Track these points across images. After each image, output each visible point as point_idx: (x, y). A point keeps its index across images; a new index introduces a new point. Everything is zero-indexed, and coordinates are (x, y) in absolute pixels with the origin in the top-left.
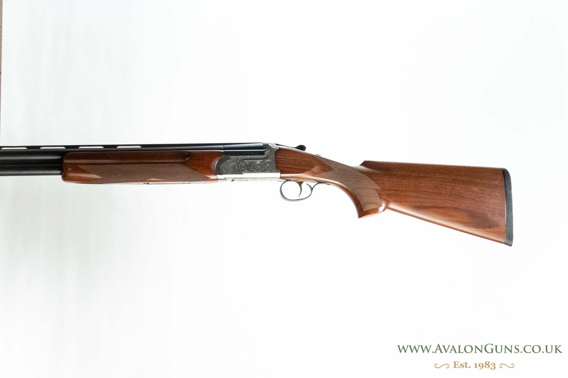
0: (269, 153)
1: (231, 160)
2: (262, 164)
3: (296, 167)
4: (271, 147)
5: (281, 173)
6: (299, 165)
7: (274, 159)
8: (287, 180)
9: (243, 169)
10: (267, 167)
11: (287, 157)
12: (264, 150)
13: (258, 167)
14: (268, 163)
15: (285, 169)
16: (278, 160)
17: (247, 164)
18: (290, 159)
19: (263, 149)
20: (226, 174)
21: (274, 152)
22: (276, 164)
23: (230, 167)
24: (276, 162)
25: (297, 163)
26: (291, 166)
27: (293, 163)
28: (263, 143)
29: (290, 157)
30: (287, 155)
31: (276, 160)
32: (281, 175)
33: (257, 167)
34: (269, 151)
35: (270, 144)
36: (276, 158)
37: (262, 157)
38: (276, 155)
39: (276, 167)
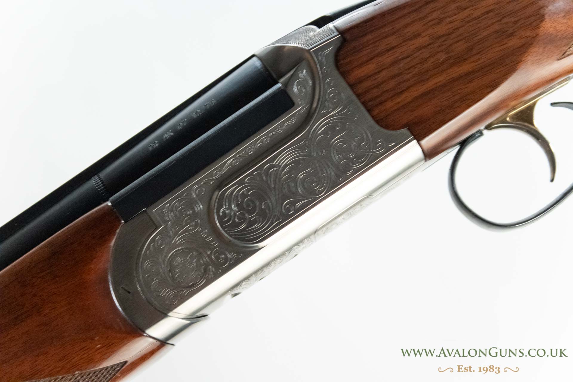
0: (310, 82)
1: (166, 222)
2: (309, 155)
3: (466, 67)
4: (302, 49)
5: (419, 138)
6: (470, 49)
7: (347, 93)
8: (463, 144)
9: (243, 226)
10: (340, 151)
11: (399, 51)
12: (279, 85)
13: (301, 176)
14: (332, 129)
15: (426, 110)
16: (370, 100)
17: (244, 196)
18: (420, 48)
19: (276, 83)
20: (183, 299)
21: (329, 67)
22: (369, 111)
23: (179, 260)
24: (364, 103)
25: (460, 47)
26: (441, 79)
27: (442, 57)
28: (256, 53)
29: (410, 39)
30: (392, 40)
31: (358, 96)
32: (424, 142)
33: (295, 180)
34: (304, 73)
35: (286, 38)
36: (352, 86)
37: (293, 121)
38: (344, 74)
39: (377, 127)
